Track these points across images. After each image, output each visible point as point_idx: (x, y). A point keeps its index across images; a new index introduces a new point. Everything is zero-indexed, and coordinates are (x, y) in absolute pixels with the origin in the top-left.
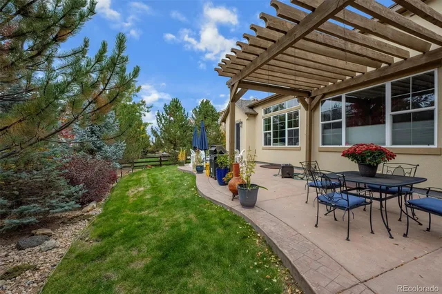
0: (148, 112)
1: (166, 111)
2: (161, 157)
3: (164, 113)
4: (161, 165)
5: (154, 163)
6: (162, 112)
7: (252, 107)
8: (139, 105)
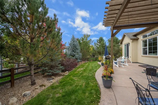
0: (92, 42)
1: (98, 42)
2: (96, 58)
3: (97, 42)
4: (96, 60)
5: (94, 60)
6: (96, 42)
7: (135, 36)
8: (90, 41)
